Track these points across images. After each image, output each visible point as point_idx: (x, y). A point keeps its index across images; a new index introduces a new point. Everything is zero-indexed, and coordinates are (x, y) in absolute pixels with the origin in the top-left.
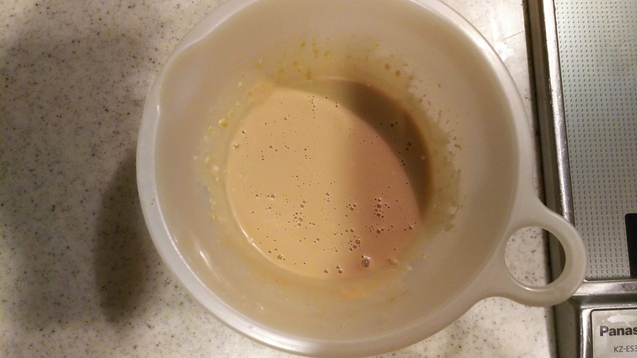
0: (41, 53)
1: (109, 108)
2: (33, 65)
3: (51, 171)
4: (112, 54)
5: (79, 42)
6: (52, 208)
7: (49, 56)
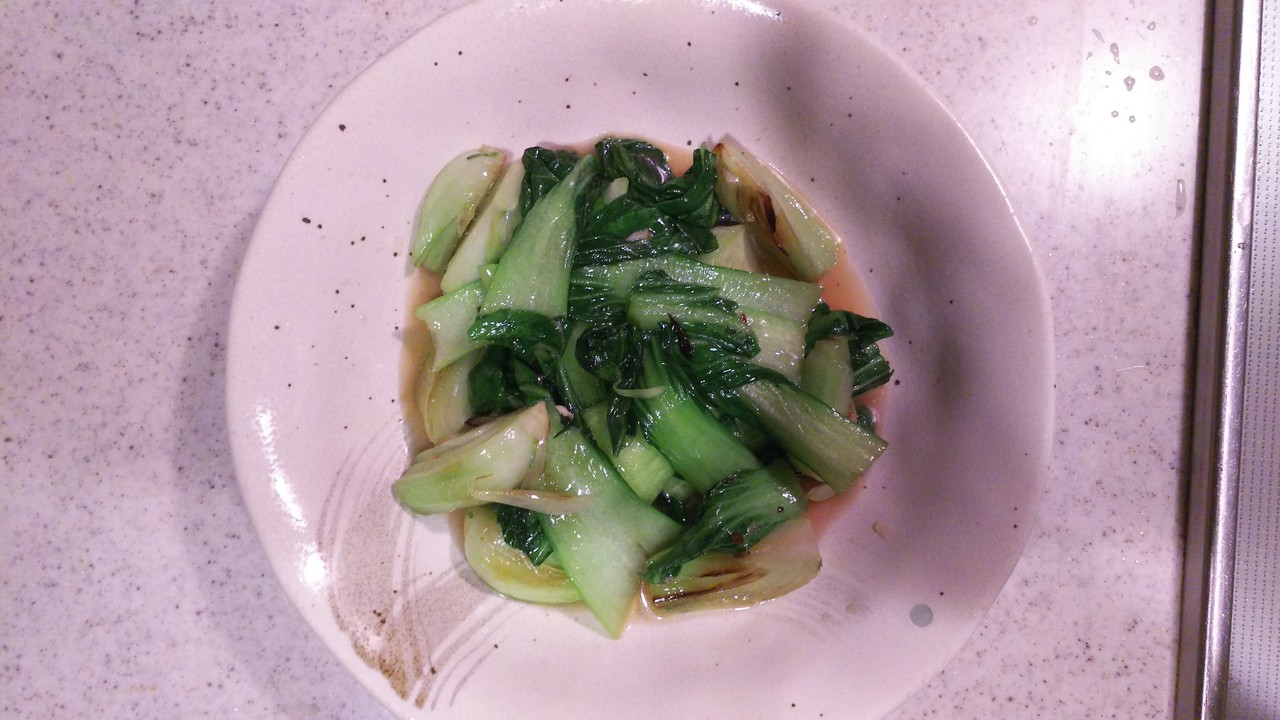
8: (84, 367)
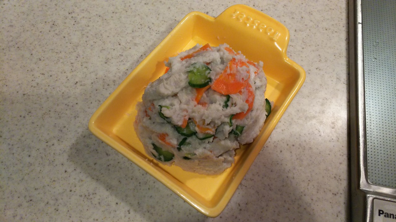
0: (96, 14)
1: (121, 44)
2: (90, 18)
3: (82, 65)
4: (130, 21)
5: (116, 13)
6: (76, 83)
7: (100, 16)
8: (12, 26)
